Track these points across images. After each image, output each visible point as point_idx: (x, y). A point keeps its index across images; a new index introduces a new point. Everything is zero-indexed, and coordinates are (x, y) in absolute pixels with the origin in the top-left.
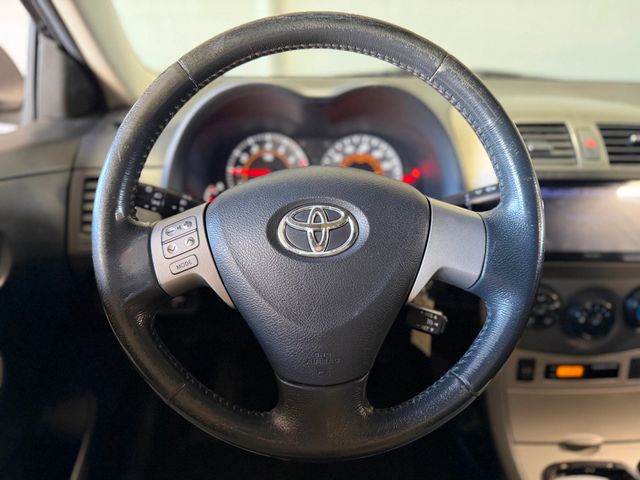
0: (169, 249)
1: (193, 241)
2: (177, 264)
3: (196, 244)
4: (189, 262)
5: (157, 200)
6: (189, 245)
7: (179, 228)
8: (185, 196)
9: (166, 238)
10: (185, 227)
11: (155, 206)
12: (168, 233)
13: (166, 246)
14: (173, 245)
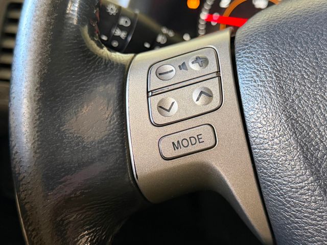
0: (160, 107)
1: (210, 95)
2: (175, 138)
3: (215, 102)
4: (198, 138)
5: (122, 28)
6: (200, 105)
7: (183, 66)
8: (165, 30)
9: (155, 83)
10: (195, 67)
11: (118, 38)
12: (160, 75)
13: (154, 101)
14: (170, 99)
